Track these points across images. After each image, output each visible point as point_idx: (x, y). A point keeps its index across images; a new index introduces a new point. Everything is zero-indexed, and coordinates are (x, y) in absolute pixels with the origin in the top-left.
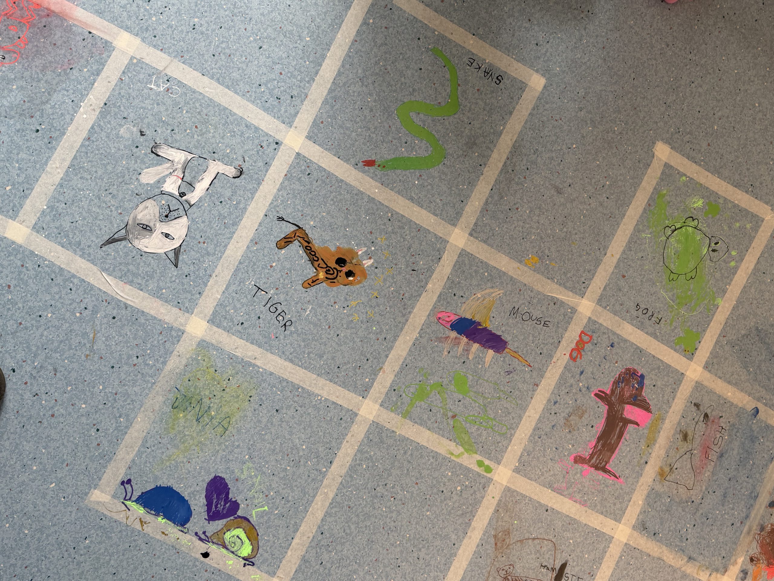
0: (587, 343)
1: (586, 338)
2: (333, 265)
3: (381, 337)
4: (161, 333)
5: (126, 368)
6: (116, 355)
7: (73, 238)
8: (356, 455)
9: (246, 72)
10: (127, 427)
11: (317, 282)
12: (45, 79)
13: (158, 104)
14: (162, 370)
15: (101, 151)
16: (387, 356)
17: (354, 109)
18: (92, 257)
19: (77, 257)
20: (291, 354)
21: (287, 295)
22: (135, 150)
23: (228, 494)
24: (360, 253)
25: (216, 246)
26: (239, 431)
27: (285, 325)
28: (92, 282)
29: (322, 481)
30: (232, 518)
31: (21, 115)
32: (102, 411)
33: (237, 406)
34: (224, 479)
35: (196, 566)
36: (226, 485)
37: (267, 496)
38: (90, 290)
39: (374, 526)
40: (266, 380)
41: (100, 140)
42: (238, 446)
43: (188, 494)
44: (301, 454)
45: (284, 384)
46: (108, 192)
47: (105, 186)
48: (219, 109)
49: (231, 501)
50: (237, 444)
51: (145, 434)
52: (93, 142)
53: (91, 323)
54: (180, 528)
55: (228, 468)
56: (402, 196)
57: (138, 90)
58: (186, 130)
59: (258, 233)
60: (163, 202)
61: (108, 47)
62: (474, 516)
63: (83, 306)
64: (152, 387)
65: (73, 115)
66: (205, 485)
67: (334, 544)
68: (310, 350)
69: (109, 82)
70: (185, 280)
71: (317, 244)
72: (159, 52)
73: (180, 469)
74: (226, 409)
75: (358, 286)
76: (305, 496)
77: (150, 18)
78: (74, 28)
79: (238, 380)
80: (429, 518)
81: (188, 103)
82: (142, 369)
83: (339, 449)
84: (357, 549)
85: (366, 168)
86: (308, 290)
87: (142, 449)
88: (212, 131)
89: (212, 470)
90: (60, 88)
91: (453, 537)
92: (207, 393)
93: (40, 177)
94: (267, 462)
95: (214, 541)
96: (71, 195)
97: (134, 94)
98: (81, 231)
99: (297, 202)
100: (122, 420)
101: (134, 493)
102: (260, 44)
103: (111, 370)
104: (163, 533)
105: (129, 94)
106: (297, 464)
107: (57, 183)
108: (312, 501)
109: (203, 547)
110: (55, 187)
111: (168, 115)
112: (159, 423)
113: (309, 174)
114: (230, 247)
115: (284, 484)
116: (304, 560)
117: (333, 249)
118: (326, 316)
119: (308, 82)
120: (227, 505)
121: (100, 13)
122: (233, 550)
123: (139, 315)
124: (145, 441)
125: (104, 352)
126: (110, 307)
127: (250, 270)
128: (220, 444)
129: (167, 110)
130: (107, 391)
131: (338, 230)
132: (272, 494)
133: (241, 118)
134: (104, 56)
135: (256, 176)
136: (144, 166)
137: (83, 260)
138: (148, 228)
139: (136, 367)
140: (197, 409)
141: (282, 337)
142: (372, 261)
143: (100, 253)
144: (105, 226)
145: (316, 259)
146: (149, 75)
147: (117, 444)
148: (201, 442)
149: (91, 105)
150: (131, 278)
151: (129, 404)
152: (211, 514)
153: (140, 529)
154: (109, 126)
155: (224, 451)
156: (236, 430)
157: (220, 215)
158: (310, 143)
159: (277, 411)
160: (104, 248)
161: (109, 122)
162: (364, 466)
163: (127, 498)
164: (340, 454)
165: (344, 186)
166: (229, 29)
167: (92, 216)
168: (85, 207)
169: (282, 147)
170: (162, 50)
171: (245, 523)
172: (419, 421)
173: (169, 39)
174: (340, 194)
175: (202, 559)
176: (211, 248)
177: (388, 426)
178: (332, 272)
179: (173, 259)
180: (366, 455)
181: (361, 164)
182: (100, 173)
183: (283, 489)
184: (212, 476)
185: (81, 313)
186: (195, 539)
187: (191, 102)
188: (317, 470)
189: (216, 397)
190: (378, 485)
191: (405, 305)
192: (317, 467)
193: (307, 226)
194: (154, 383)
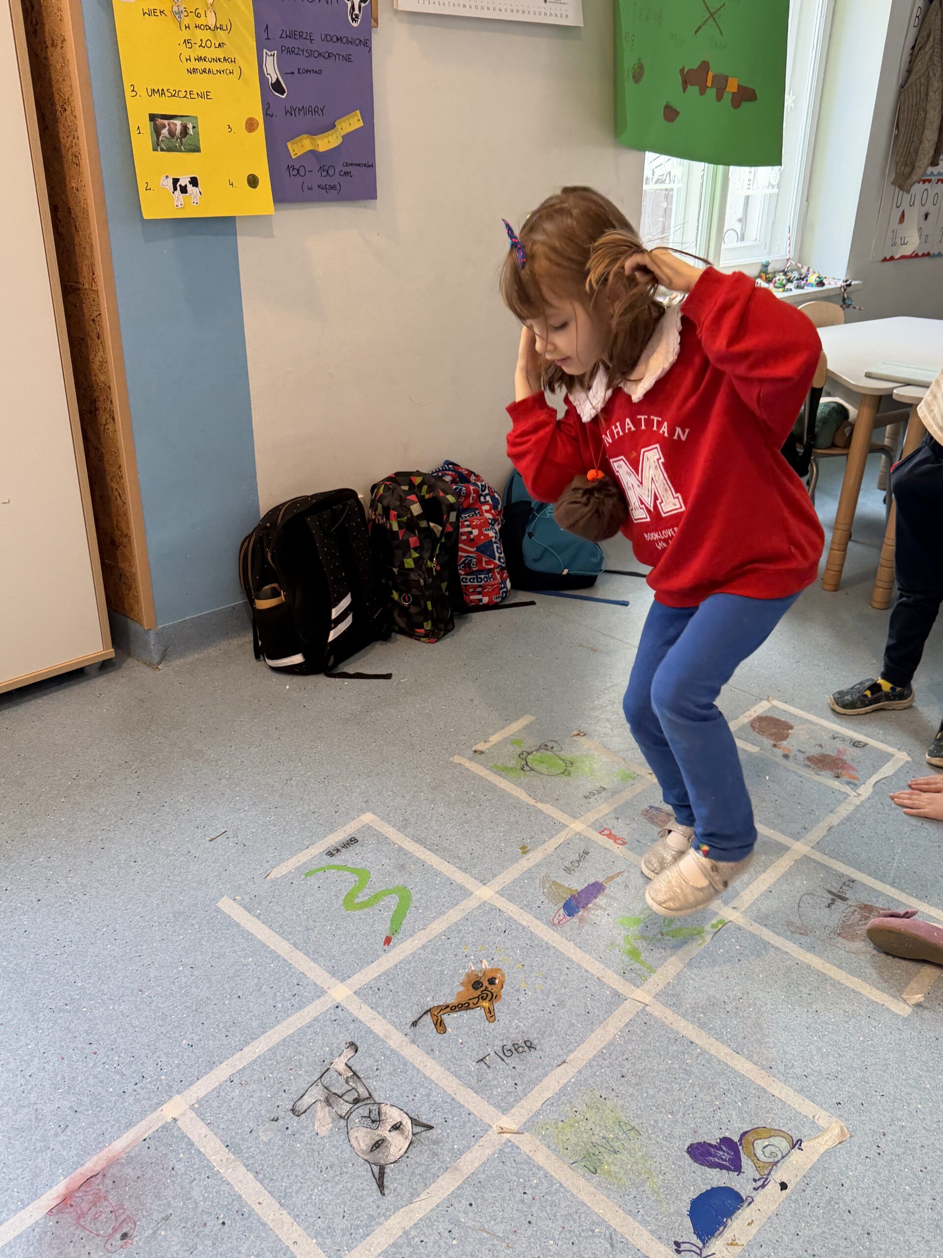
0: (611, 832)
1: (606, 832)
2: (479, 992)
3: (566, 971)
4: (503, 1162)
5: (534, 1209)
6: (517, 1215)
7: (362, 1221)
8: (688, 1020)
9: (257, 1014)
10: (608, 1227)
11: (491, 1009)
12: (170, 1199)
13: (252, 1097)
14: (547, 1173)
15: (277, 1164)
16: (587, 971)
17: (332, 940)
18: (391, 1207)
19: (386, 1224)
20: (562, 1050)
21: (497, 1037)
22: (289, 1132)
23: (710, 1145)
24: (473, 968)
25: (422, 1086)
26: (638, 1117)
27: (528, 1047)
28: (421, 1216)
29: (711, 1055)
30: (740, 1148)
31: (197, 1236)
32: (582, 1249)
33: (608, 1111)
34: (692, 1145)
35: (797, 1199)
36: (699, 1144)
37: (719, 1108)
38: (430, 1220)
39: (769, 1022)
40: (585, 1079)
41: (263, 1162)
42: (656, 1122)
43: (704, 1184)
44: (677, 1066)
45: (595, 1063)
46: (324, 1170)
47: (316, 1171)
48: (282, 1045)
49: (720, 1144)
50: (652, 1122)
51: (621, 1211)
52: (262, 1169)
53: (470, 1231)
54: (746, 1204)
55: (680, 1137)
56: (429, 924)
57: (228, 1111)
58: (290, 1079)
59: (422, 1046)
60: (357, 1121)
61: (170, 1128)
62: (769, 943)
63: (446, 1234)
64: (564, 1187)
65: (223, 1182)
66: (696, 1164)
67: (784, 1060)
68: (563, 1032)
69: (206, 1136)
70: (450, 1123)
71: (452, 1000)
72: (199, 1082)
73: (671, 1185)
74: (610, 1123)
75: (506, 978)
76: (725, 1074)
77: (161, 1080)
78: (133, 1154)
79: (579, 1103)
80: (766, 976)
81: (263, 1070)
82: (540, 1193)
83: (678, 1033)
84: (793, 1041)
85: (391, 944)
86: (497, 1019)
87: (639, 1218)
88: (301, 1057)
89: (679, 1153)
90: (187, 1186)
91: (789, 962)
92: (586, 1136)
93: (277, 1236)
94: (680, 1099)
95: (766, 1172)
96: (313, 1209)
97: (230, 1116)
98: (357, 1210)
99: (402, 1005)
100: (597, 1230)
101: (694, 1242)
102: (236, 996)
103: (533, 1225)
104: (749, 1224)
105: (228, 1120)
106: (688, 1073)
107: (292, 1220)
108: (733, 1069)
109: (773, 1187)
110: (295, 1223)
111: (267, 1091)
112: (611, 1192)
113: (379, 989)
114: (427, 1074)
115: (709, 1089)
116: (801, 1091)
117: (462, 989)
118: (530, 1011)
119: (290, 969)
120: (724, 1149)
121: (129, 1125)
122: (780, 1157)
123: (476, 1178)
124: (630, 1213)
125: (508, 1228)
126: (456, 1205)
127: (458, 1062)
128: (650, 1139)
129: (261, 1091)
130: (557, 1237)
131: (444, 980)
132: (717, 1103)
133: (299, 1029)
134: (175, 1134)
135: (363, 1032)
136: (311, 1128)
137: (392, 1218)
138: (380, 1142)
139: (537, 1198)
140: (602, 1150)
141: (541, 1053)
142: (484, 961)
143: (390, 1197)
144: (362, 1183)
145: (467, 1005)
146: (218, 1097)
147: (628, 1243)
148: (643, 1157)
149: (222, 1160)
150: (430, 1175)
151: (579, 1217)
152: (733, 1168)
153: (741, 1248)
154: (252, 1149)
155: (658, 1136)
156: (636, 1119)
157: (390, 1074)
158: (349, 981)
159: (623, 1077)
160: (386, 1192)
161: (249, 1148)
162: (702, 1015)
163: (698, 1251)
164: (685, 1033)
165: (402, 965)
166: (208, 1017)
167: (344, 1194)
168: (331, 1197)
169: (343, 1004)
170: (198, 1079)
171: (750, 1137)
172: (662, 961)
173: (190, 1070)
174: (409, 970)
175: (788, 1190)
176: (423, 1091)
177: (661, 986)
178: (485, 995)
179: (423, 1129)
180: (690, 1011)
181: (386, 947)
182: (299, 1173)
183: (714, 1091)
184: (687, 1156)
185: (454, 1239)
186: (761, 1192)
187: (264, 1067)
188: (698, 1057)
189: (593, 1128)
190: (725, 1008)
191: (538, 946)
192: (695, 1056)
193: (431, 1003)
194: (561, 1184)
